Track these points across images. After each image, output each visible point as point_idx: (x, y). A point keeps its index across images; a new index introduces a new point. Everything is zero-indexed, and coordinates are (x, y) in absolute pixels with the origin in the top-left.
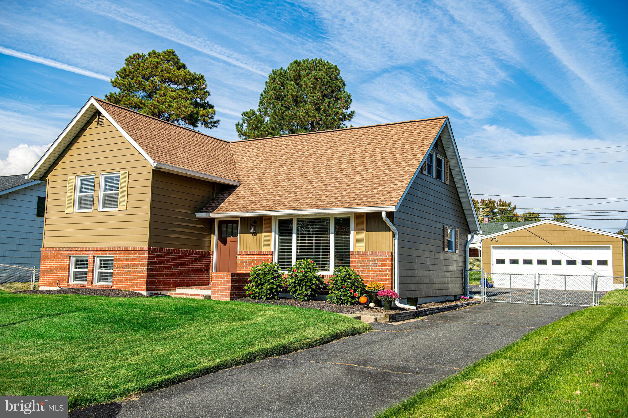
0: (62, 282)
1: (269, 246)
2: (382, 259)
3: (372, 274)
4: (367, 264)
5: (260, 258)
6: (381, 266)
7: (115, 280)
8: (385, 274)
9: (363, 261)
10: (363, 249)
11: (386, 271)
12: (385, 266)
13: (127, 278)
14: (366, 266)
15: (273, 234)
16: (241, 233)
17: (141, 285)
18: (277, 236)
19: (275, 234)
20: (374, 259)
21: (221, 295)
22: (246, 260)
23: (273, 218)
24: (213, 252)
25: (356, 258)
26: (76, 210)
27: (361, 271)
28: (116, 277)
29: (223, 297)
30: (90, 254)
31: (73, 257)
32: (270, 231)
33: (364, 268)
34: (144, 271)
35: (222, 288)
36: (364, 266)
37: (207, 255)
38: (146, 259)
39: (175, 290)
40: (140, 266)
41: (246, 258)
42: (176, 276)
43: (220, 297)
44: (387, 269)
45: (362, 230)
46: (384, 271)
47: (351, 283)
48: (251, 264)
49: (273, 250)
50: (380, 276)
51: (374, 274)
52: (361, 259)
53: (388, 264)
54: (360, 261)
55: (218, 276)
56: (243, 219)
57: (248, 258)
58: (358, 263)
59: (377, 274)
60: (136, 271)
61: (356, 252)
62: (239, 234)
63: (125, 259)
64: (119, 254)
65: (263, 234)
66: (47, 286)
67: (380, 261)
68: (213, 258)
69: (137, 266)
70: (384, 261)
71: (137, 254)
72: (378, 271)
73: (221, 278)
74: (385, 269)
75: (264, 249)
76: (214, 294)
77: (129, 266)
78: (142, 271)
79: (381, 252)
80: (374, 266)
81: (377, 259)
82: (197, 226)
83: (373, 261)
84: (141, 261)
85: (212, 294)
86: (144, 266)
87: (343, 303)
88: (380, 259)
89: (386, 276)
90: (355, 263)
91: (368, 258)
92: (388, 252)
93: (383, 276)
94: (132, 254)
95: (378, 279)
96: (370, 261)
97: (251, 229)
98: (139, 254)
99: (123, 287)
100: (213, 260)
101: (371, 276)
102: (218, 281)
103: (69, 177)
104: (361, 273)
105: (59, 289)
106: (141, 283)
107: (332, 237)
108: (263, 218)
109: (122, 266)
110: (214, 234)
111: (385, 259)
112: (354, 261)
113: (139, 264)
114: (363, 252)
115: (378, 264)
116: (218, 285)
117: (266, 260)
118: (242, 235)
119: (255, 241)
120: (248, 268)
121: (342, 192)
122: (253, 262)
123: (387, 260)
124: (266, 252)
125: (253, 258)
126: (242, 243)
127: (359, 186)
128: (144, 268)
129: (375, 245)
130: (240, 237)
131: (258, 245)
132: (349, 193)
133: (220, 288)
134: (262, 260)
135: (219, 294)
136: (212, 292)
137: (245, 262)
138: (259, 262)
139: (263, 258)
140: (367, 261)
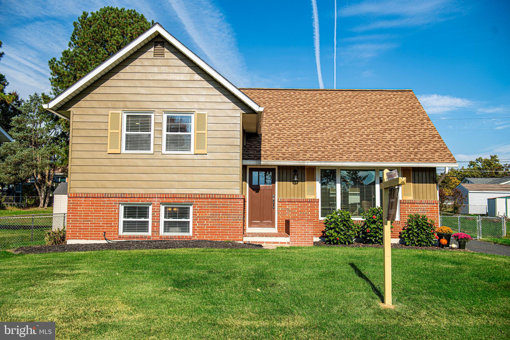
0: (108, 234)
1: (314, 194)
2: (430, 206)
4: (416, 211)
5: (304, 205)
6: (429, 213)
7: (197, 230)
9: (412, 208)
10: (411, 198)
11: (434, 217)
12: (433, 213)
13: (214, 227)
14: (415, 213)
15: (316, 183)
16: (279, 181)
17: (236, 235)
18: (319, 185)
20: (423, 206)
21: (302, 241)
22: (289, 207)
23: (317, 168)
25: (406, 206)
26: (124, 151)
28: (198, 227)
29: (305, 244)
30: (155, 201)
31: (122, 204)
32: (314, 180)
34: (240, 220)
35: (303, 235)
36: (413, 212)
38: (241, 207)
40: (233, 215)
41: (289, 205)
43: (301, 244)
44: (435, 215)
45: (410, 181)
48: (295, 211)
49: (318, 197)
52: (411, 206)
53: (435, 211)
54: (410, 208)
55: (298, 223)
56: (281, 168)
57: (291, 205)
58: (408, 210)
60: (228, 220)
61: (403, 200)
62: (276, 183)
63: (211, 207)
64: (201, 202)
65: (306, 182)
66: (82, 239)
67: (429, 208)
68: (246, 205)
69: (228, 215)
70: (431, 208)
71: (227, 202)
73: (301, 225)
74: (433, 215)
75: (308, 197)
76: (293, 241)
77: (216, 215)
78: (237, 220)
79: (429, 201)
80: (423, 213)
81: (425, 206)
83: (422, 208)
84: (234, 210)
85: (291, 241)
86: (239, 215)
88: (428, 206)
90: (405, 210)
91: (417, 206)
92: (436, 201)
94: (221, 202)
96: (419, 208)
98: (230, 202)
99: (209, 237)
100: (246, 207)
102: (297, 228)
103: (110, 112)
105: (105, 242)
106: (235, 232)
107: (378, 187)
108: (306, 168)
109: (206, 215)
111: (432, 206)
112: (404, 208)
113: (231, 212)
114: (410, 200)
115: (426, 211)
116: (297, 232)
117: (312, 207)
118: (281, 183)
119: (296, 189)
120: (291, 215)
121: (387, 148)
122: (297, 209)
123: (435, 208)
124: (312, 199)
125: (297, 205)
126: (281, 191)
127: (400, 144)
128: (239, 217)
129: (421, 195)
130: (279, 185)
131: (300, 192)
132: (397, 149)
133: (301, 235)
134: (307, 207)
135: (300, 241)
136: (291, 239)
137: (287, 209)
138: (303, 209)
139: (308, 205)
140: (417, 208)
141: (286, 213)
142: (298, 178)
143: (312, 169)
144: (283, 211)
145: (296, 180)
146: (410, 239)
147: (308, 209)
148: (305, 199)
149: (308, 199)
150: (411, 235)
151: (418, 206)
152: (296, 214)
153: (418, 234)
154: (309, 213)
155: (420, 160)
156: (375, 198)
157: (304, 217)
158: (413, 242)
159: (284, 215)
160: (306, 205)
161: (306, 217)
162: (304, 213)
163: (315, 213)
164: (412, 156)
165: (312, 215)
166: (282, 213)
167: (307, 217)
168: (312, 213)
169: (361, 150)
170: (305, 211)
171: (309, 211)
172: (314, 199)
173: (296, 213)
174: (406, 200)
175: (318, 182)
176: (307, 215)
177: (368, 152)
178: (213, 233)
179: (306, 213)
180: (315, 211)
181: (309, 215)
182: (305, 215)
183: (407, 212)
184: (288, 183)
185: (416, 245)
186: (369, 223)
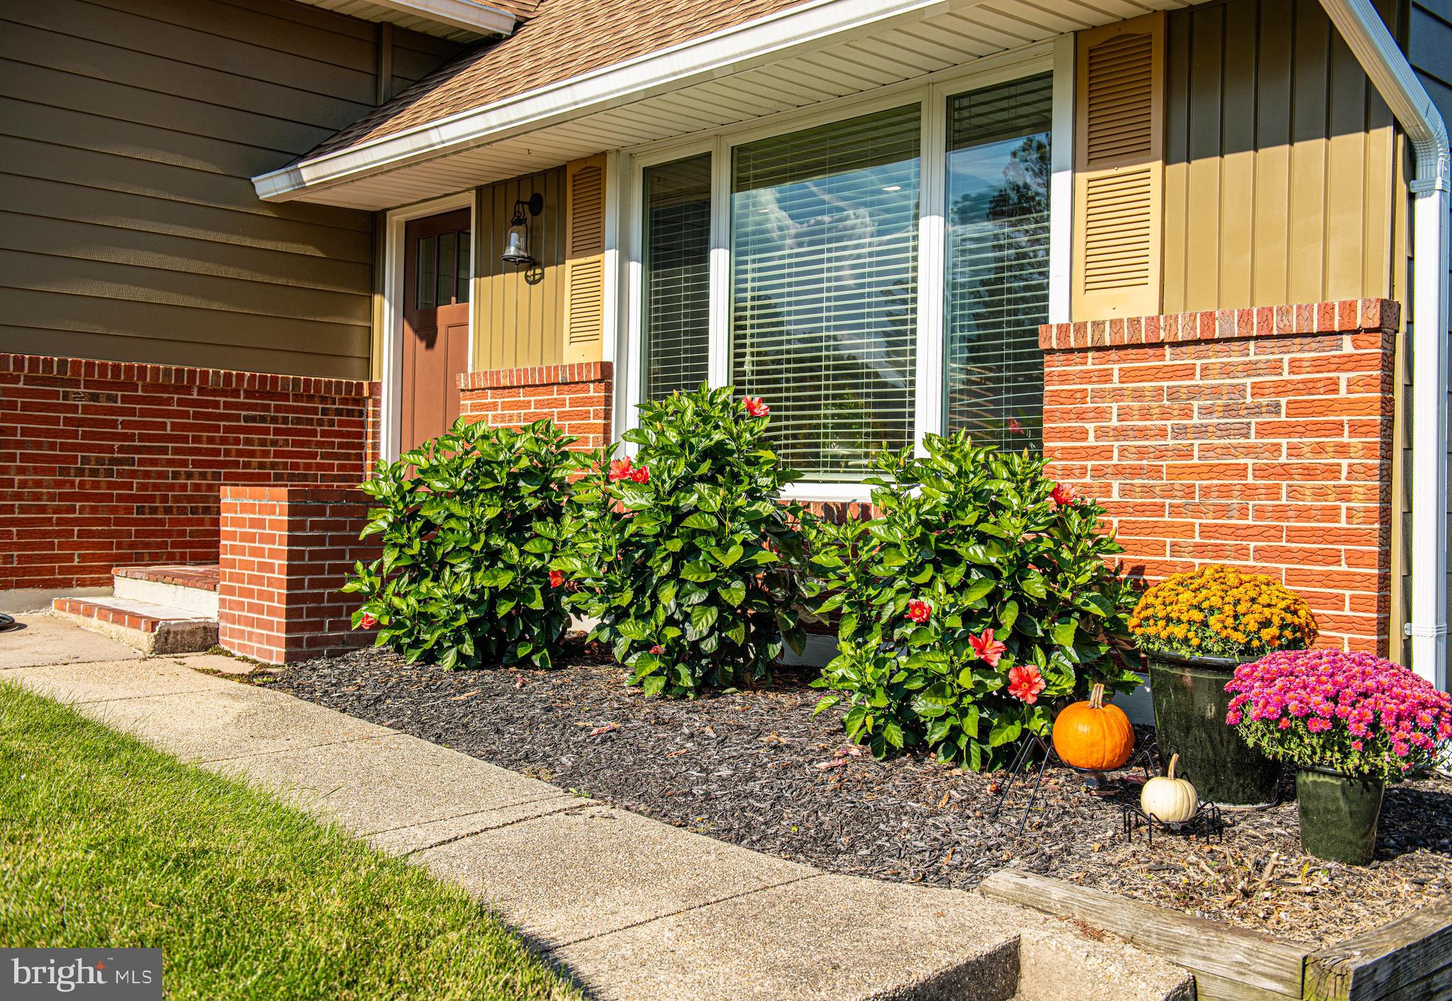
1: (594, 335)
2: (1296, 367)
3: (1206, 492)
4: (1165, 415)
6: (1288, 430)
8: (1320, 494)
9: (1138, 395)
11: (1333, 471)
12: (1320, 429)
14: (1162, 433)
15: (610, 258)
16: (479, 273)
18: (635, 270)
19: (624, 258)
20: (1226, 371)
22: (495, 419)
23: (611, 163)
24: (375, 388)
25: (1086, 377)
27: (1119, 472)
29: (262, 640)
32: (599, 247)
33: (1141, 453)
36: (1142, 433)
37: (344, 401)
39: (110, 582)
41: (495, 406)
42: (114, 510)
43: (250, 637)
44: (1342, 450)
45: (1140, 151)
46: (1308, 473)
47: (990, 571)
49: (609, 355)
50: (1280, 513)
51: (1226, 492)
52: (1125, 376)
53: (1350, 407)
54: (1117, 395)
56: (489, 193)
58: (1100, 414)
59: (1249, 491)
61: (1080, 328)
62: (472, 282)
65: (569, 264)
67: (1281, 389)
68: (376, 414)
70: (1310, 387)
72: (1260, 472)
73: (251, 523)
74: (1320, 450)
75: (574, 354)
76: (227, 618)
79: (1285, 312)
80: (1225, 431)
81: (1250, 369)
82: (270, 245)
83: (1216, 392)
85: (221, 616)
87: (917, 745)
88: (1276, 367)
89: (1333, 514)
90: (1081, 416)
91: (1174, 373)
92: (1349, 307)
93: (1302, 514)
95: (1261, 534)
96: (1195, 393)
97: (507, 243)
100: (376, 425)
101: (1197, 512)
104: (1124, 492)
108: (571, 173)
110: (383, 293)
111: (1318, 365)
112: (1075, 397)
114: (1136, 323)
115: (1255, 410)
117: (577, 416)
118: (487, 282)
119: (537, 311)
123: (1343, 377)
124: (572, 367)
126: (485, 328)
131: (549, 331)
134: (558, 416)
136: (222, 602)
140: (1173, 394)
142: (532, 241)
145: (512, 251)
148: (549, 369)
151: (1189, 372)
172: (580, 366)
174: (1100, 328)
183: (1090, 427)
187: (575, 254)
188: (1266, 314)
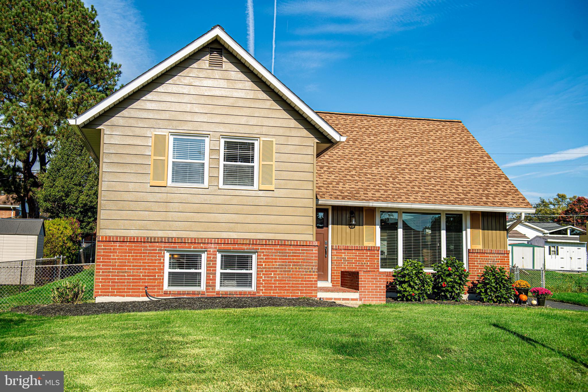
0: (150, 289)
1: (373, 240)
2: (501, 257)
4: (486, 261)
5: (363, 253)
6: (500, 264)
7: (262, 284)
9: (482, 259)
10: (480, 247)
13: (283, 280)
14: (485, 264)
15: (377, 227)
16: (333, 224)
17: (309, 290)
20: (493, 257)
21: (373, 298)
22: (345, 255)
23: (377, 209)
25: (475, 256)
26: (170, 183)
27: (480, 269)
28: (264, 280)
29: (377, 300)
30: (210, 248)
31: (168, 251)
32: (374, 224)
33: (483, 266)
34: (314, 272)
35: (375, 289)
36: (482, 264)
38: (315, 257)
40: (306, 265)
41: (345, 253)
43: (372, 300)
44: (506, 267)
45: (479, 228)
48: (353, 261)
49: (378, 245)
52: (480, 256)
54: (479, 259)
55: (368, 276)
57: (348, 253)
58: (477, 261)
60: (300, 272)
62: (330, 226)
63: (279, 256)
64: (268, 249)
65: (364, 226)
66: (116, 296)
67: (499, 259)
69: (300, 265)
70: (502, 259)
71: (299, 250)
73: (372, 279)
75: (366, 244)
76: (363, 298)
77: (286, 265)
78: (310, 272)
79: (500, 250)
81: (496, 257)
83: (492, 259)
84: (307, 259)
86: (313, 266)
88: (498, 257)
90: (474, 261)
91: (486, 256)
94: (292, 250)
96: (489, 259)
98: (302, 250)
99: (277, 293)
102: (368, 281)
103: (154, 133)
104: (481, 271)
105: (146, 299)
106: (308, 287)
107: (443, 233)
108: (364, 209)
109: (273, 265)
111: (503, 257)
112: (473, 259)
113: (304, 262)
114: (480, 250)
115: (496, 262)
116: (368, 287)
117: (371, 256)
118: (335, 226)
119: (353, 234)
120: (347, 265)
121: (454, 188)
122: (355, 258)
123: (506, 258)
124: (372, 247)
125: (355, 253)
126: (335, 236)
127: (466, 184)
128: (312, 269)
129: (490, 243)
130: (333, 229)
131: (357, 238)
132: (465, 190)
133: (372, 289)
134: (366, 256)
135: (371, 298)
136: (360, 295)
137: (343, 258)
138: (362, 258)
139: (368, 254)
140: (486, 259)
141: (342, 263)
142: (355, 221)
143: (372, 211)
144: (339, 260)
145: (354, 223)
146: (488, 294)
147: (367, 258)
148: (364, 247)
149: (367, 247)
150: (488, 290)
151: (488, 257)
152: (354, 265)
153: (496, 288)
154: (368, 264)
155: (494, 203)
156: (441, 246)
157: (362, 268)
158: (490, 298)
159: (339, 265)
160: (365, 253)
161: (364, 268)
162: (362, 263)
163: (375, 264)
164: (484, 199)
165: (372, 266)
166: (336, 263)
167: (366, 268)
168: (372, 263)
169: (427, 190)
170: (364, 261)
171: (368, 261)
172: (374, 247)
173: (354, 263)
174: (475, 250)
175: (379, 226)
176: (366, 266)
177: (435, 192)
178: (281, 288)
179: (365, 263)
180: (374, 261)
181: (368, 266)
182: (364, 266)
183: (476, 263)
184: (344, 226)
185: (494, 302)
186: (444, 276)
187: (366, 225)
188: (498, 251)
